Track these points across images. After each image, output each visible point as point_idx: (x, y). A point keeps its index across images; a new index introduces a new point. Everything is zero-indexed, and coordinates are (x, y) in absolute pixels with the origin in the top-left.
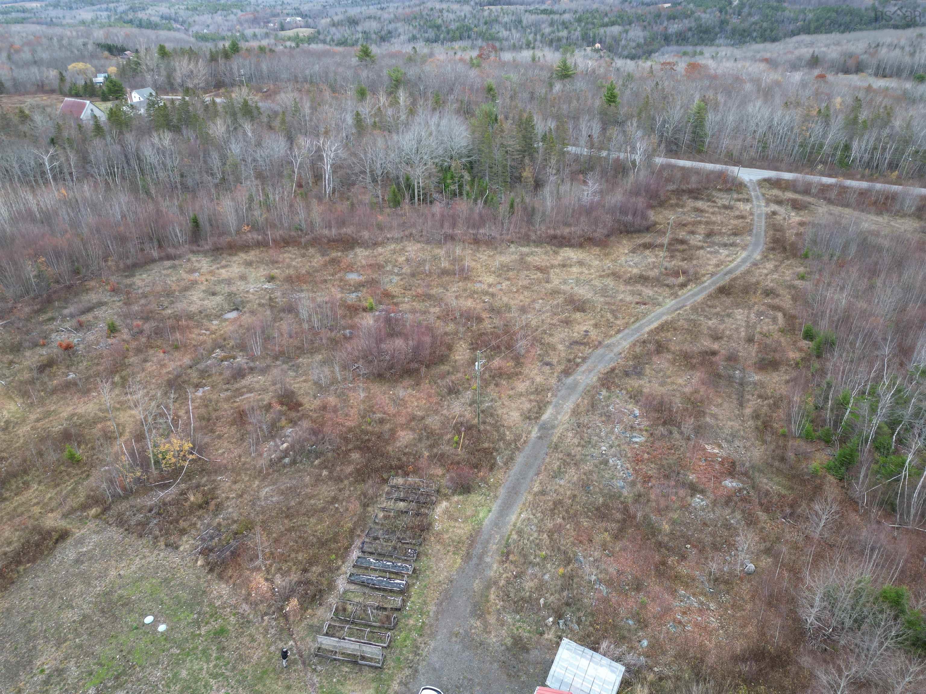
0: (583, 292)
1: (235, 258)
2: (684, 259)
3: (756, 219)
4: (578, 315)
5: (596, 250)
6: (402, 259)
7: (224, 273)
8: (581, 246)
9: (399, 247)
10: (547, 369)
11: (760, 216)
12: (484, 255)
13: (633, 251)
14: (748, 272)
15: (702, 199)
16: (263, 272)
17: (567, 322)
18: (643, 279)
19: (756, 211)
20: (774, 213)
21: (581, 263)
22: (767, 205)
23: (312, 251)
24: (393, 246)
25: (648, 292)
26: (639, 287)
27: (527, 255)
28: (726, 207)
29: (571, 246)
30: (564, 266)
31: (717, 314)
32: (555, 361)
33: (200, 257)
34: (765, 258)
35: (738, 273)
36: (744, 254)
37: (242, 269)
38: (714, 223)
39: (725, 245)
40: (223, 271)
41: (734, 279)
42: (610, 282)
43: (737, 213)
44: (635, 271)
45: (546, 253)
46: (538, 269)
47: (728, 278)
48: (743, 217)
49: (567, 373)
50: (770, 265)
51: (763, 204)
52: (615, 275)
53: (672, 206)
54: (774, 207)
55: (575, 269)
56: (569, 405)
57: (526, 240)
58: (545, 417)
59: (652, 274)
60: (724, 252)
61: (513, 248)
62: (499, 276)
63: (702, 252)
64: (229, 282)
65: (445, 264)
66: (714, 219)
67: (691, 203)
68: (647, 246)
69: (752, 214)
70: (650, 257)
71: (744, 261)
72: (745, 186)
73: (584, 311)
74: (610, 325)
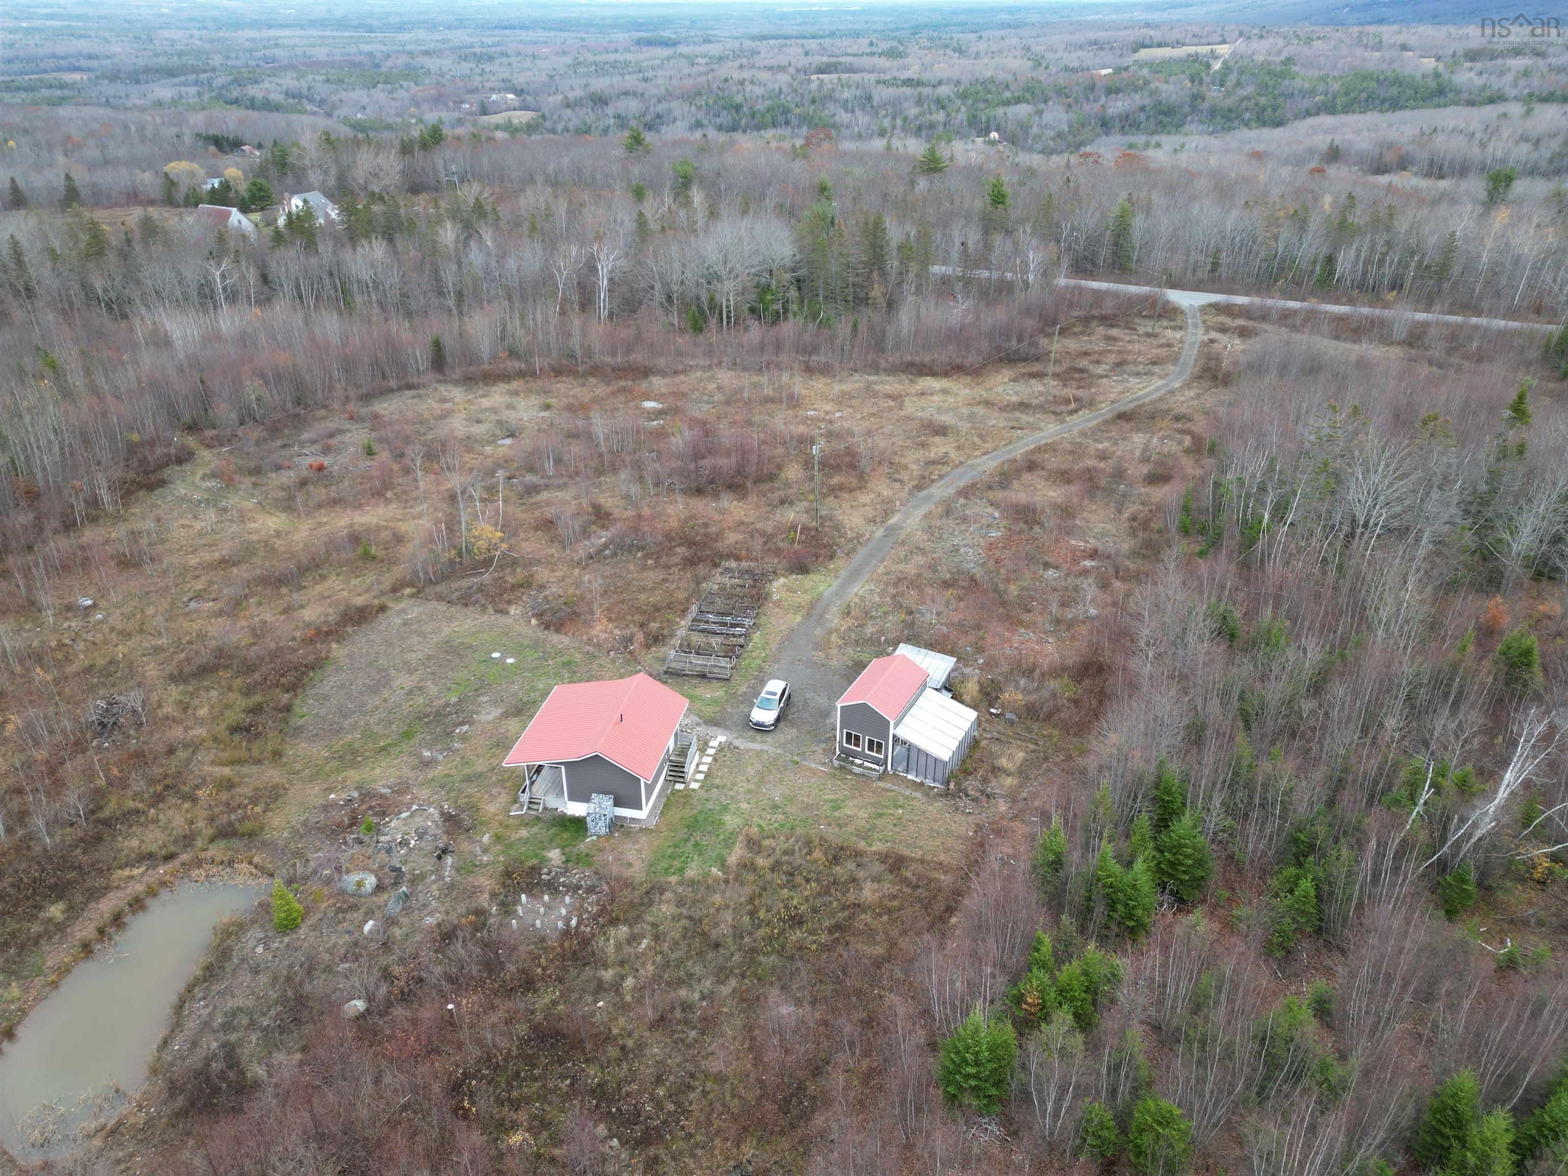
0: (946, 419)
1: (494, 388)
2: (1079, 388)
3: (1186, 347)
4: (937, 439)
5: (968, 379)
6: (712, 386)
7: (485, 403)
8: (946, 374)
9: (707, 374)
10: (897, 485)
11: (1192, 344)
12: (819, 384)
13: (1015, 380)
14: (1161, 399)
15: (1118, 326)
16: (534, 400)
17: (923, 445)
18: (1023, 406)
19: (1189, 339)
20: (1212, 341)
21: (944, 392)
22: (1207, 332)
23: (592, 380)
24: (699, 374)
25: (1025, 418)
26: (1018, 414)
27: (876, 383)
28: (1148, 335)
29: (934, 374)
30: (923, 394)
31: (1110, 438)
32: (906, 478)
33: (449, 387)
34: (1188, 385)
35: (1147, 400)
36: (1160, 383)
37: (507, 399)
38: (1129, 352)
39: (1138, 374)
40: (483, 400)
41: (1139, 406)
42: (981, 411)
43: (1163, 341)
44: (1014, 399)
45: (900, 382)
46: (889, 396)
47: (1132, 405)
48: (1169, 345)
49: (919, 488)
50: (1192, 393)
51: (1201, 331)
52: (988, 403)
53: (1075, 334)
54: (1214, 335)
55: (936, 398)
56: (922, 511)
57: (875, 368)
58: (893, 520)
59: (1035, 402)
60: (1133, 380)
61: (857, 377)
62: (840, 403)
63: (1105, 380)
64: (494, 410)
65: (768, 391)
66: (1130, 347)
67: (1101, 330)
68: (1033, 375)
69: (1181, 342)
70: (1037, 386)
71: (1158, 389)
72: (1182, 312)
73: (945, 434)
74: (975, 447)
